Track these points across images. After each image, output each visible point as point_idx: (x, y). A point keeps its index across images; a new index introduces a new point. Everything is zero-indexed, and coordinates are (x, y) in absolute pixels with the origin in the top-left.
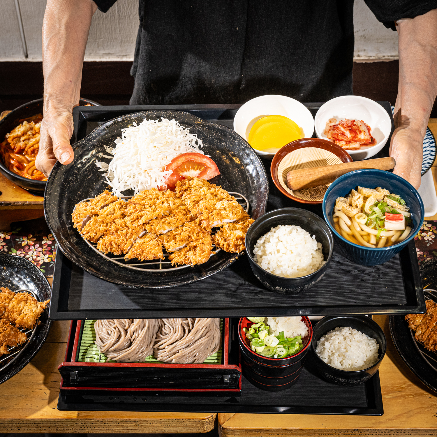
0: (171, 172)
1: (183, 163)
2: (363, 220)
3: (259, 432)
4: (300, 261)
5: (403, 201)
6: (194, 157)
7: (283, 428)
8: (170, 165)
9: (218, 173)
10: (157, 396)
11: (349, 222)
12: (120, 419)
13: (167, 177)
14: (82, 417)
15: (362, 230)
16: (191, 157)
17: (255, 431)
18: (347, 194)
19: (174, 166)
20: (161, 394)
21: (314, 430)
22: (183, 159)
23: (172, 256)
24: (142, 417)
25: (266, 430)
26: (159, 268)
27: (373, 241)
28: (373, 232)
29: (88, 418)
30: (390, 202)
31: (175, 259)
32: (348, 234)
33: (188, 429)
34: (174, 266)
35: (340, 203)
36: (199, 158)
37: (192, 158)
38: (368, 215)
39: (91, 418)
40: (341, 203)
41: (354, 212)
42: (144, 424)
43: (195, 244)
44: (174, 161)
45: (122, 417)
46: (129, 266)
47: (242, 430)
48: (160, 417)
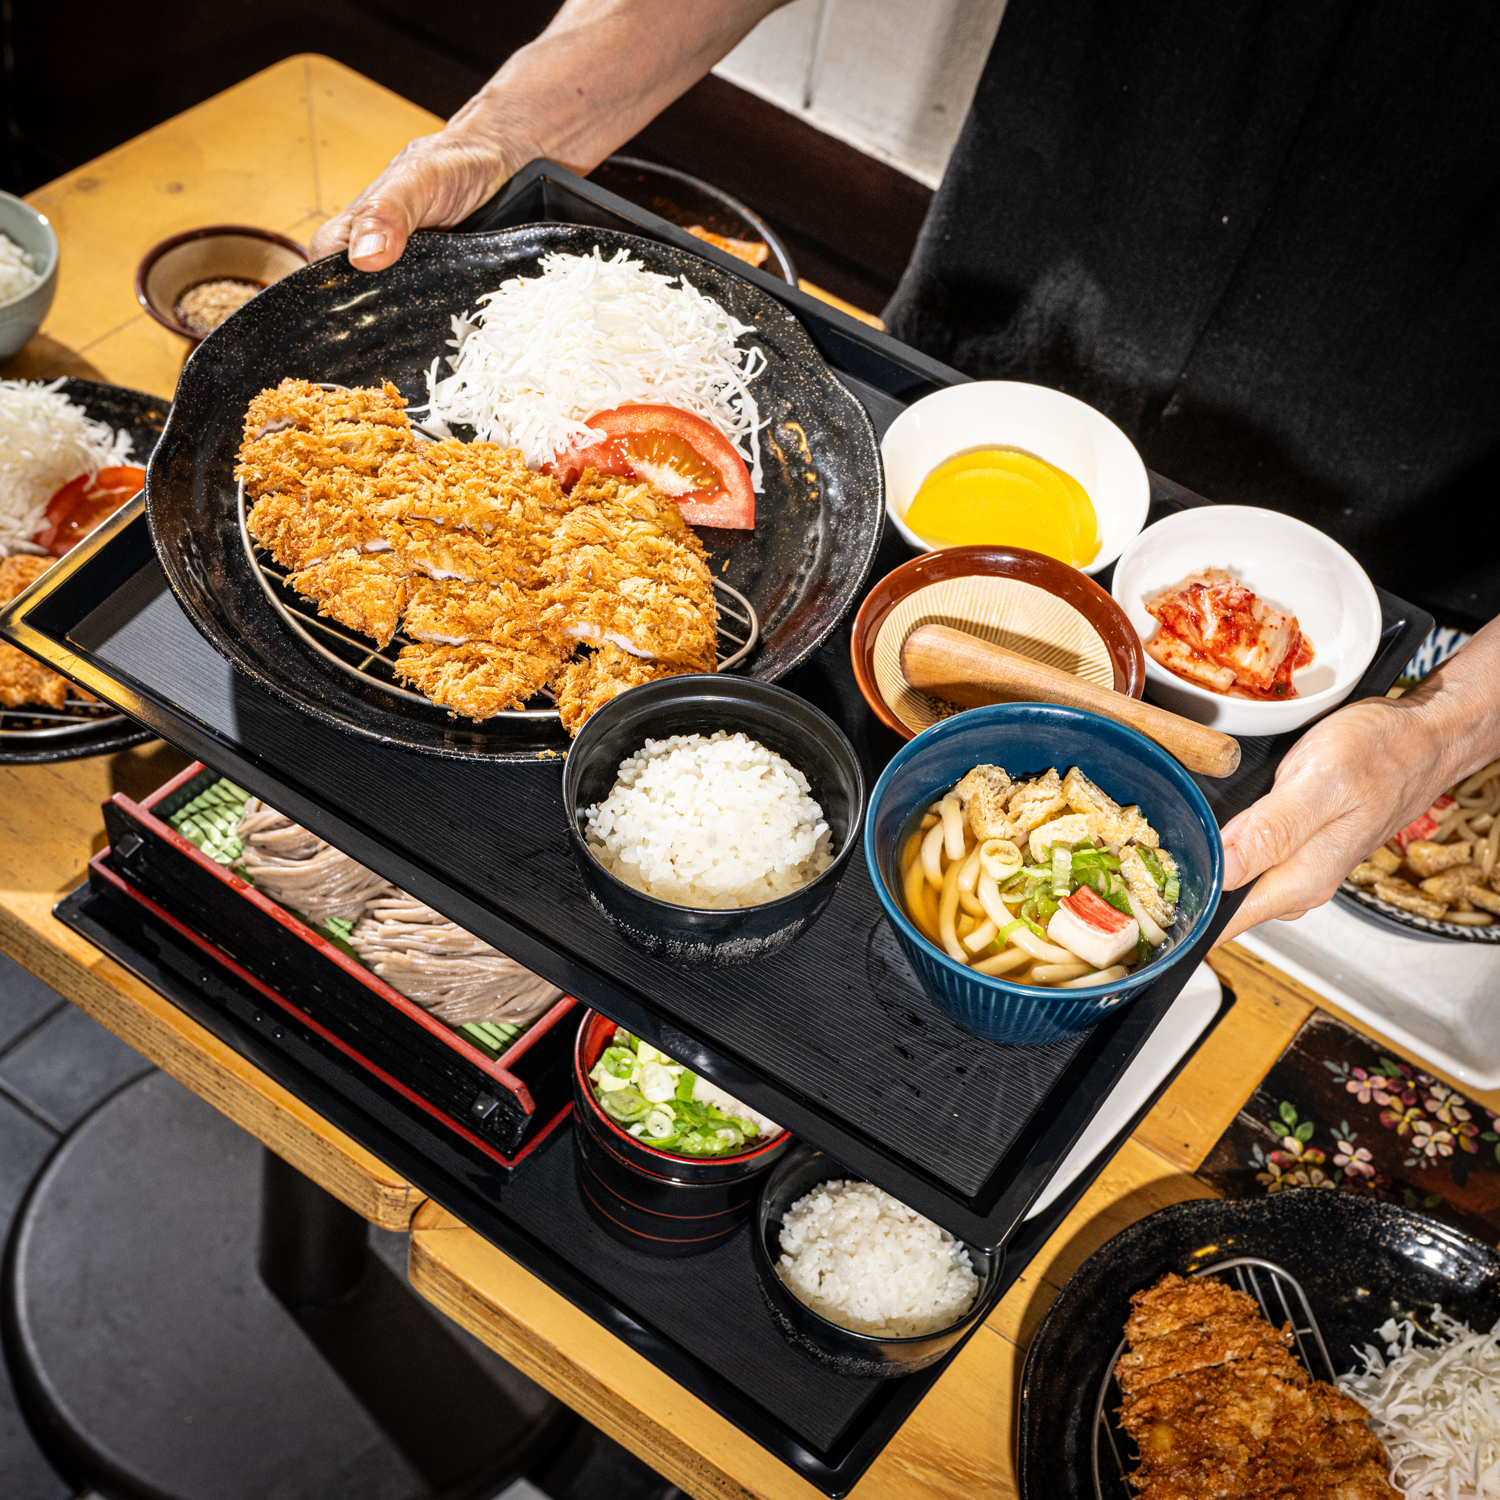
0: (599, 435)
1: (653, 435)
2: (1000, 868)
3: (496, 1317)
4: (715, 863)
5: (1173, 888)
6: (696, 432)
7: (561, 1349)
8: (607, 413)
9: (748, 523)
10: (304, 1039)
11: (956, 848)
12: (184, 1039)
13: (582, 445)
14: (106, 973)
15: (976, 895)
16: (688, 427)
17: (486, 1305)
18: (1026, 771)
19: (623, 424)
20: (316, 1042)
21: (639, 1412)
22: (658, 421)
23: (409, 649)
24: (238, 1071)
25: (514, 1323)
26: (356, 665)
27: (977, 941)
28: (1000, 916)
29: (114, 984)
30: (1133, 866)
31: (411, 664)
32: (926, 881)
33: (338, 1186)
34: (397, 683)
35: (981, 781)
36: (710, 446)
37: (690, 432)
38: (1029, 861)
39: (121, 990)
40: (982, 785)
41: (994, 828)
42: (238, 1093)
43: (485, 650)
44: (628, 409)
45: (193, 1037)
46: (284, 610)
47: (457, 1279)
48: (280, 1101)
